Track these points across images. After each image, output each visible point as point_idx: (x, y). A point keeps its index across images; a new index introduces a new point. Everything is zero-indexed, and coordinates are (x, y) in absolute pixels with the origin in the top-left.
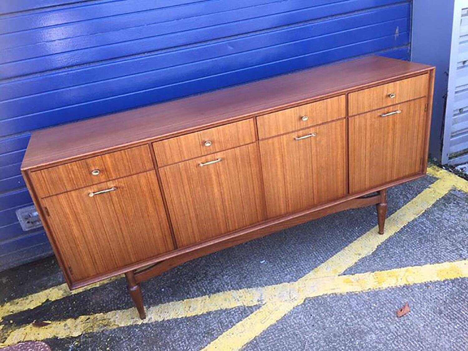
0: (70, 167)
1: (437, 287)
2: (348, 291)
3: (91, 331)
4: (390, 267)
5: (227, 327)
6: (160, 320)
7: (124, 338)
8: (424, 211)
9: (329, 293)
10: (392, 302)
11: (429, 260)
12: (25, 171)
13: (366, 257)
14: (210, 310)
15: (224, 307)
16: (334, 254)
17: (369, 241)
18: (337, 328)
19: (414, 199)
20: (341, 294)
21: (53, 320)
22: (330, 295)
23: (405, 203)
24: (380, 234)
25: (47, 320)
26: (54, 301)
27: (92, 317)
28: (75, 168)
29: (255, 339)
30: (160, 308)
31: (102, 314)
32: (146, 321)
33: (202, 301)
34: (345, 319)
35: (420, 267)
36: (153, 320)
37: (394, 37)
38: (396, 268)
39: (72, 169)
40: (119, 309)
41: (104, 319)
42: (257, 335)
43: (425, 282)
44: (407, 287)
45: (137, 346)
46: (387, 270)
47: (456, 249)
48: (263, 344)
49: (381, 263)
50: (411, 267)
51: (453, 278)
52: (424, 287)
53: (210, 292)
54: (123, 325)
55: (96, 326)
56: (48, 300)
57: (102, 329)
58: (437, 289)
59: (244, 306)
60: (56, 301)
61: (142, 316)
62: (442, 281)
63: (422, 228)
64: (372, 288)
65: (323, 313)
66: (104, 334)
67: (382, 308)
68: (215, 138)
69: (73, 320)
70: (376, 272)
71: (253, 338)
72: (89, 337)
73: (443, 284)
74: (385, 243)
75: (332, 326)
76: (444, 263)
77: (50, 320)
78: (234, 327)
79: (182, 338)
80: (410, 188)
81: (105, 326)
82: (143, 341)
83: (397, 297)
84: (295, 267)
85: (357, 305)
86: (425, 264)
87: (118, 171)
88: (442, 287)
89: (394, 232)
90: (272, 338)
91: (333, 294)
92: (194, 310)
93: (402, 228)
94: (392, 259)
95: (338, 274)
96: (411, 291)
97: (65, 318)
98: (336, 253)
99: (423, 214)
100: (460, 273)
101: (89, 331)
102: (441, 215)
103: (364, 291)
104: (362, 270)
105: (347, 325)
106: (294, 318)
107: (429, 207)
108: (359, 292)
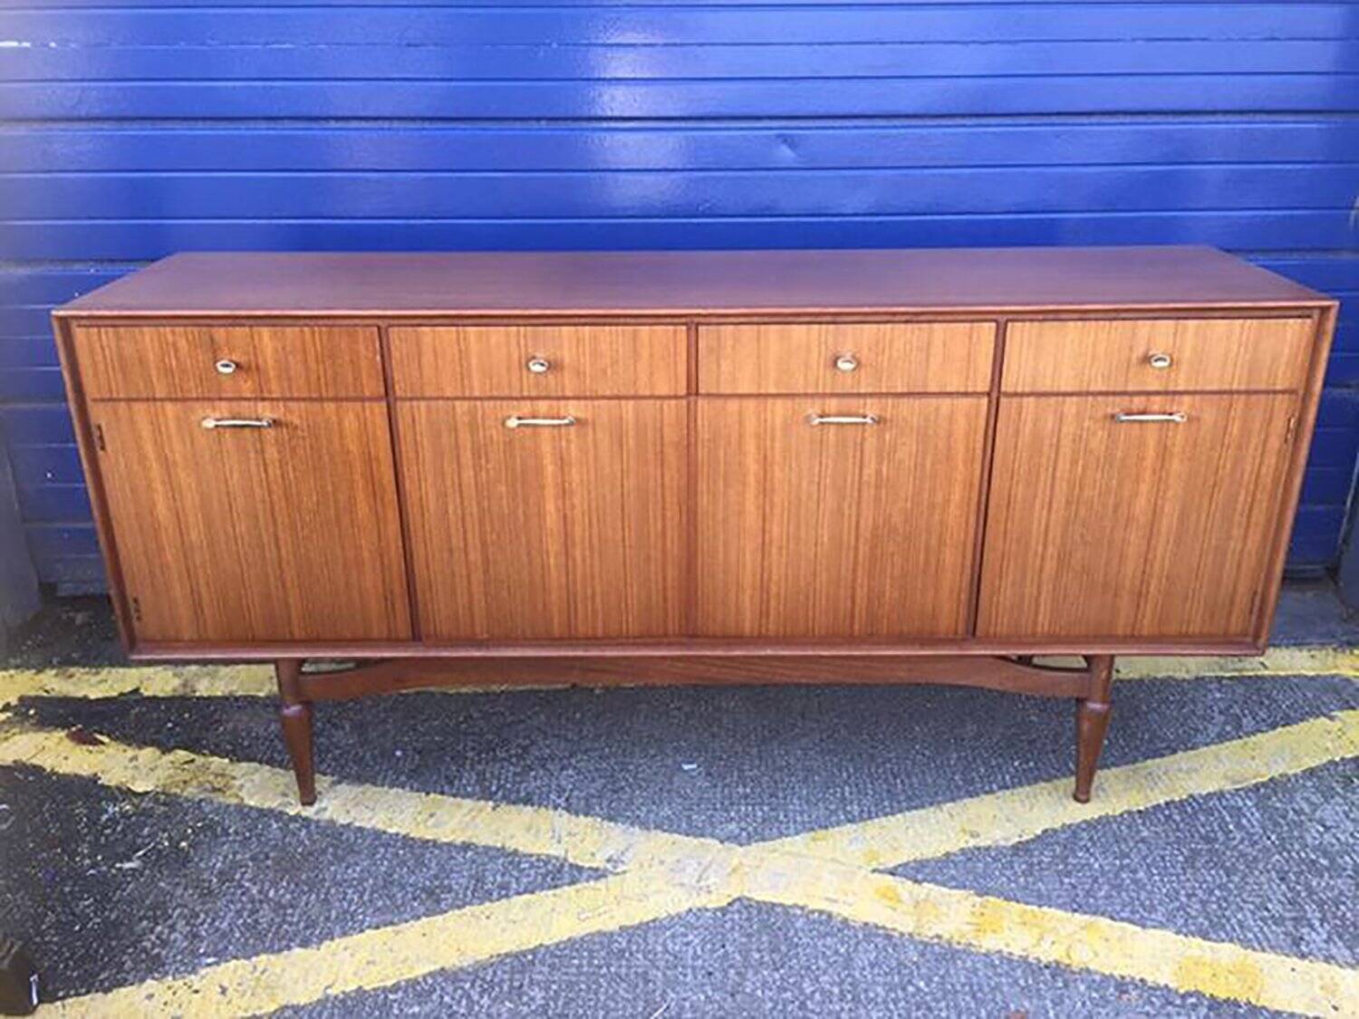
0: (170, 338)
1: (1152, 1003)
2: (872, 920)
3: (178, 791)
4: (1042, 900)
5: (488, 896)
6: (343, 820)
7: (236, 833)
8: (1265, 779)
9: (811, 907)
10: (979, 995)
11: (1181, 922)
12: (60, 318)
13: (988, 849)
14: (474, 840)
15: (511, 845)
16: (901, 811)
17: (1031, 809)
18: (770, 1005)
19: (1259, 735)
20: (845, 921)
21: (116, 739)
22: (813, 912)
23: (1222, 737)
24: (1076, 799)
25: (102, 734)
26: (148, 698)
27: (200, 760)
28: (182, 343)
29: (534, 951)
30: (363, 793)
31: (227, 761)
32: (309, 812)
33: (471, 810)
34: (808, 991)
35: (1138, 929)
36: (326, 816)
37: (1347, 218)
38: (1060, 907)
39: (174, 344)
40: (271, 762)
41: (223, 775)
42: (547, 942)
43: (1123, 978)
44: (1057, 970)
45: (250, 864)
46: (1027, 903)
47: (1294, 919)
48: (546, 969)
49: (1022, 880)
50: (1109, 921)
51: (1222, 995)
52: (1112, 990)
53: (504, 798)
54: (252, 803)
55: (194, 783)
56: (136, 691)
57: (202, 796)
58: (1147, 1008)
59: (565, 860)
60: (154, 699)
61: (308, 797)
62: (1182, 991)
63: (1223, 826)
64: (946, 936)
65: (759, 951)
66: (200, 808)
67: (938, 1001)
68: (567, 357)
69: (158, 753)
70: (992, 899)
71: (531, 946)
72: (164, 804)
73: (1178, 1002)
74: (1073, 831)
75: (759, 993)
76: (1227, 945)
77: (109, 736)
78: (504, 901)
79: (361, 881)
80: (1267, 702)
81: (215, 790)
82: (272, 855)
83: (1005, 989)
84: (766, 808)
85: (872, 966)
86: (1162, 926)
87: (289, 379)
88: (1170, 1008)
89: (1126, 808)
90: (579, 967)
91: (821, 912)
92: (435, 826)
93: (1159, 805)
94: (1066, 880)
95: (874, 865)
96: (1060, 984)
97: (143, 744)
98: (908, 809)
99: (1257, 787)
100: (1257, 988)
101: (174, 790)
102: (1315, 807)
103: (917, 938)
104: (953, 878)
105: (803, 1006)
106: (673, 936)
107: (1291, 772)
108: (902, 935)
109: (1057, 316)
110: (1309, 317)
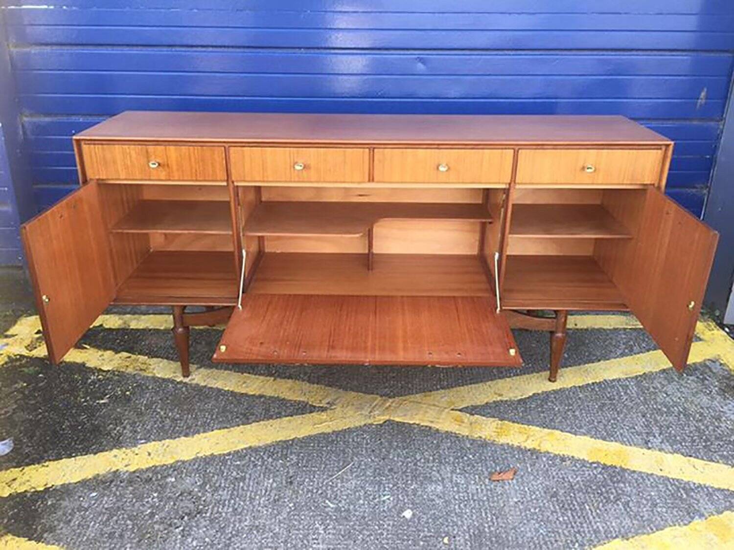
0: (128, 151)
1: (576, 467)
2: (449, 430)
3: (124, 370)
4: (529, 423)
5: (271, 417)
6: (203, 384)
7: (152, 388)
8: (641, 374)
9: (422, 424)
10: (497, 461)
11: (594, 433)
12: (78, 141)
13: (506, 401)
14: (265, 394)
15: (282, 396)
16: (467, 385)
17: (529, 383)
18: (400, 463)
19: (641, 354)
20: (437, 430)
21: (93, 347)
22: (422, 426)
23: (623, 355)
24: (550, 380)
25: (86, 344)
26: (107, 329)
27: (133, 357)
28: (133, 153)
29: (293, 440)
30: (212, 372)
31: (146, 357)
32: (186, 380)
33: (262, 381)
34: (418, 458)
35: (574, 436)
36: (194, 382)
37: (697, 102)
38: (538, 426)
39: (130, 153)
40: (167, 358)
41: (145, 364)
42: (298, 437)
43: (564, 455)
44: (533, 451)
45: (160, 402)
46: (523, 424)
47: (647, 433)
48: (298, 448)
49: (521, 414)
50: (560, 432)
51: (609, 464)
52: (558, 460)
53: (279, 376)
54: (159, 376)
55: (132, 366)
56: (101, 325)
57: (135, 372)
58: (574, 468)
59: (308, 403)
60: (110, 329)
61: (186, 374)
62: (590, 461)
63: (618, 393)
64: (484, 437)
65: (396, 442)
66: (134, 378)
67: (478, 463)
69: (113, 353)
70: (506, 422)
71: (291, 438)
72: (118, 375)
73: (588, 465)
74: (547, 394)
75: (396, 459)
76: (614, 443)
77: (89, 345)
78: (279, 419)
79: (212, 410)
80: (646, 339)
81: (141, 370)
82: (170, 398)
83: (509, 459)
84: (403, 383)
85: (448, 449)
86: (585, 434)
88: (584, 468)
89: (573, 384)
90: (313, 447)
91: (426, 427)
92: (247, 387)
93: (588, 384)
94: (542, 415)
95: (452, 407)
96: (535, 457)
97: (106, 349)
98: (471, 384)
99: (637, 377)
100: (625, 461)
101: (121, 370)
102: (663, 386)
103: (470, 437)
104: (489, 413)
105: (415, 464)
106: (357, 435)
107: (654, 371)
108: (463, 436)
109: (541, 147)
110: (661, 149)
